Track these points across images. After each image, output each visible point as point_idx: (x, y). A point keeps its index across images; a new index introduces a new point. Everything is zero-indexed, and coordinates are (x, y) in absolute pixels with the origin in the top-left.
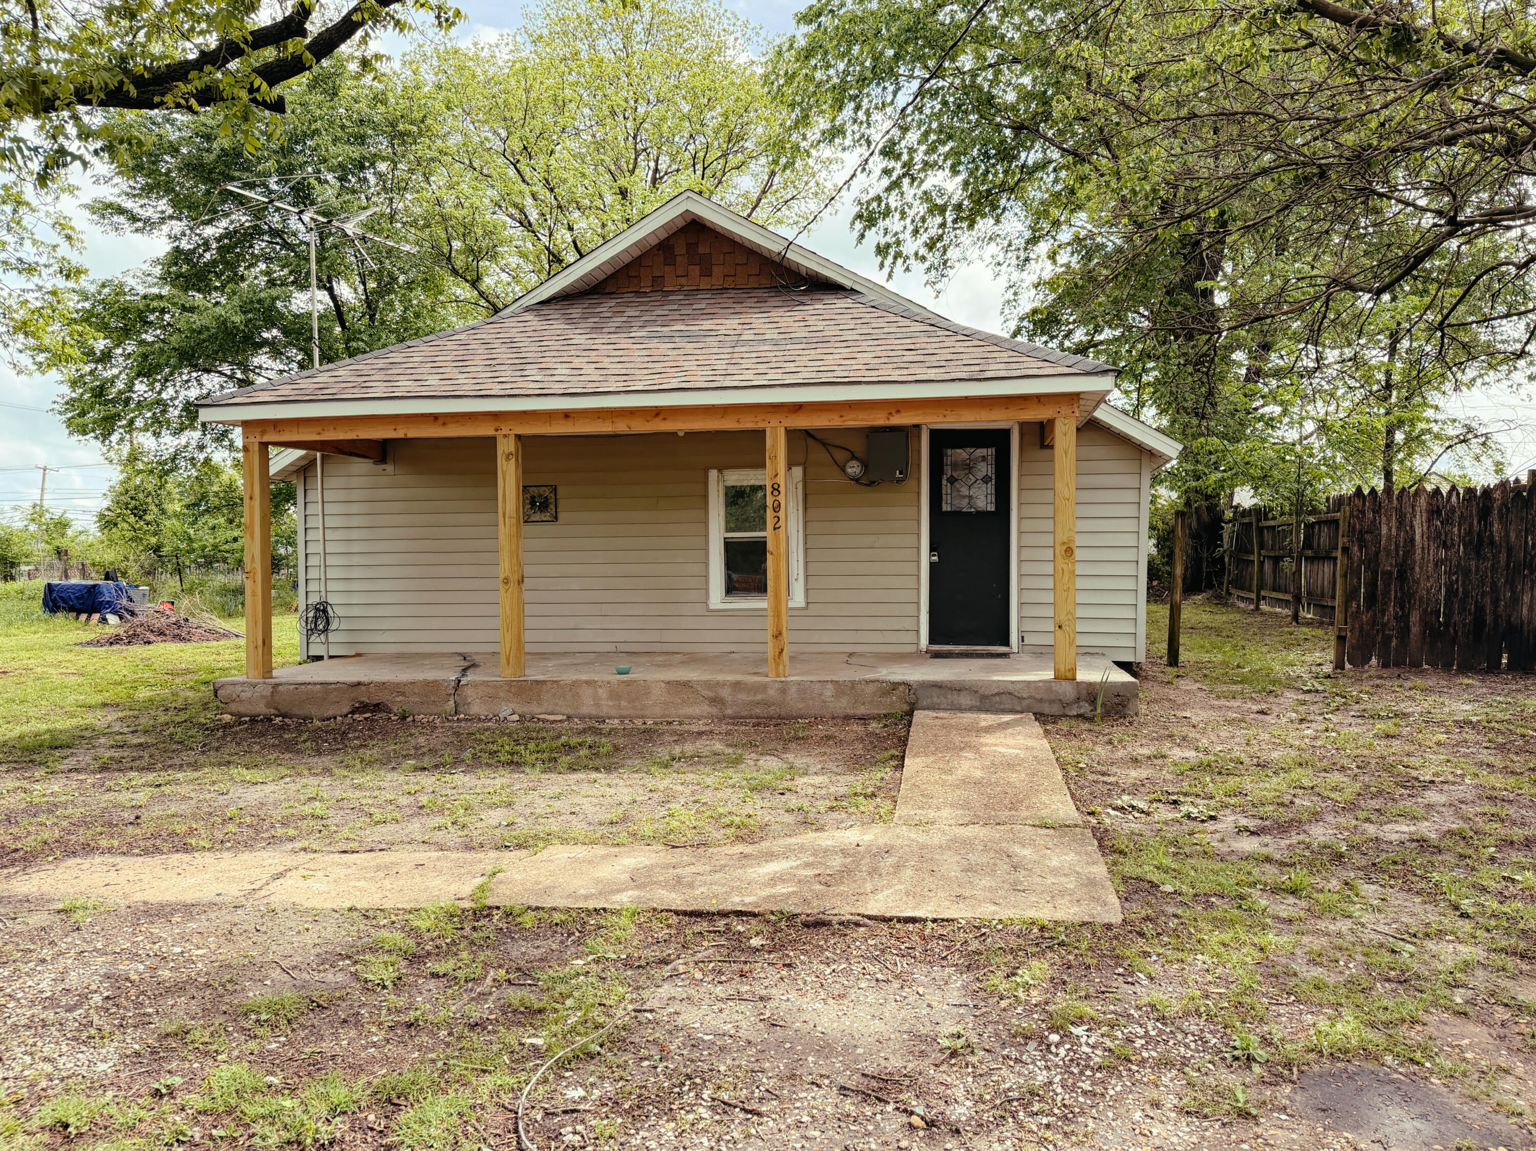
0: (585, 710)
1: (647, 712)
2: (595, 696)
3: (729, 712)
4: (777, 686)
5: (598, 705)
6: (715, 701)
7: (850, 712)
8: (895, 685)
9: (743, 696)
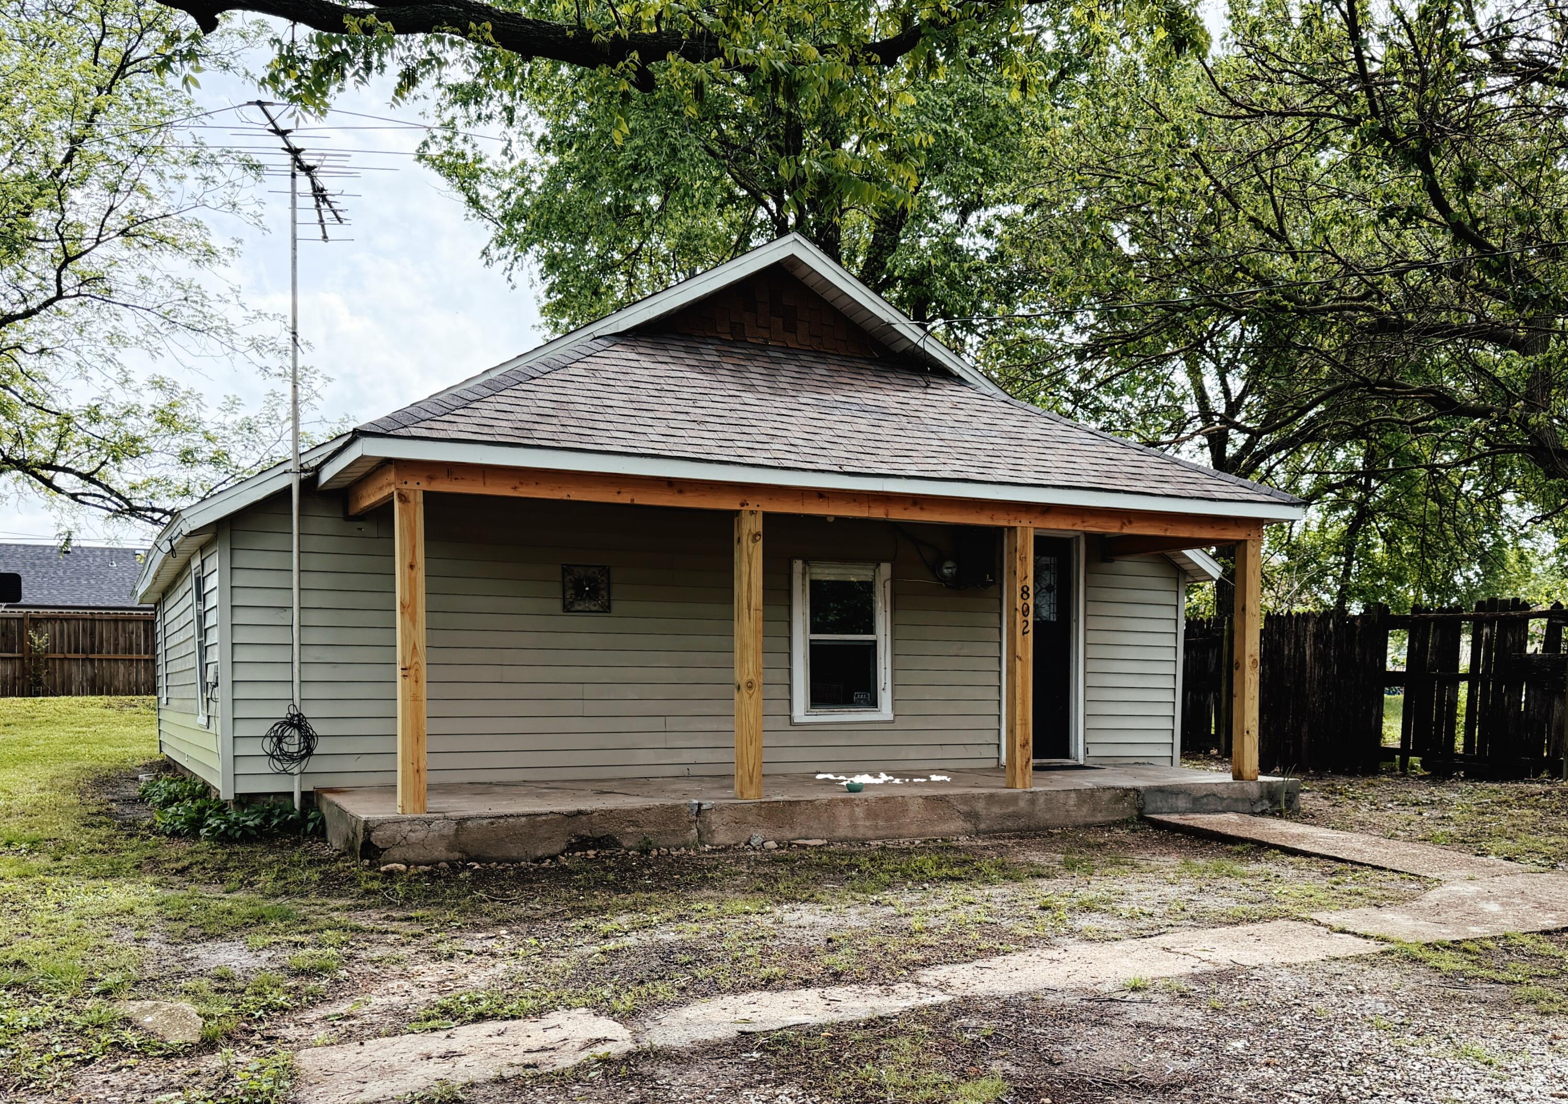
0: (841, 833)
1: (905, 832)
2: (852, 817)
3: (983, 826)
4: (1027, 796)
5: (854, 826)
6: (971, 816)
7: (1090, 820)
8: (1126, 791)
9: (996, 810)
